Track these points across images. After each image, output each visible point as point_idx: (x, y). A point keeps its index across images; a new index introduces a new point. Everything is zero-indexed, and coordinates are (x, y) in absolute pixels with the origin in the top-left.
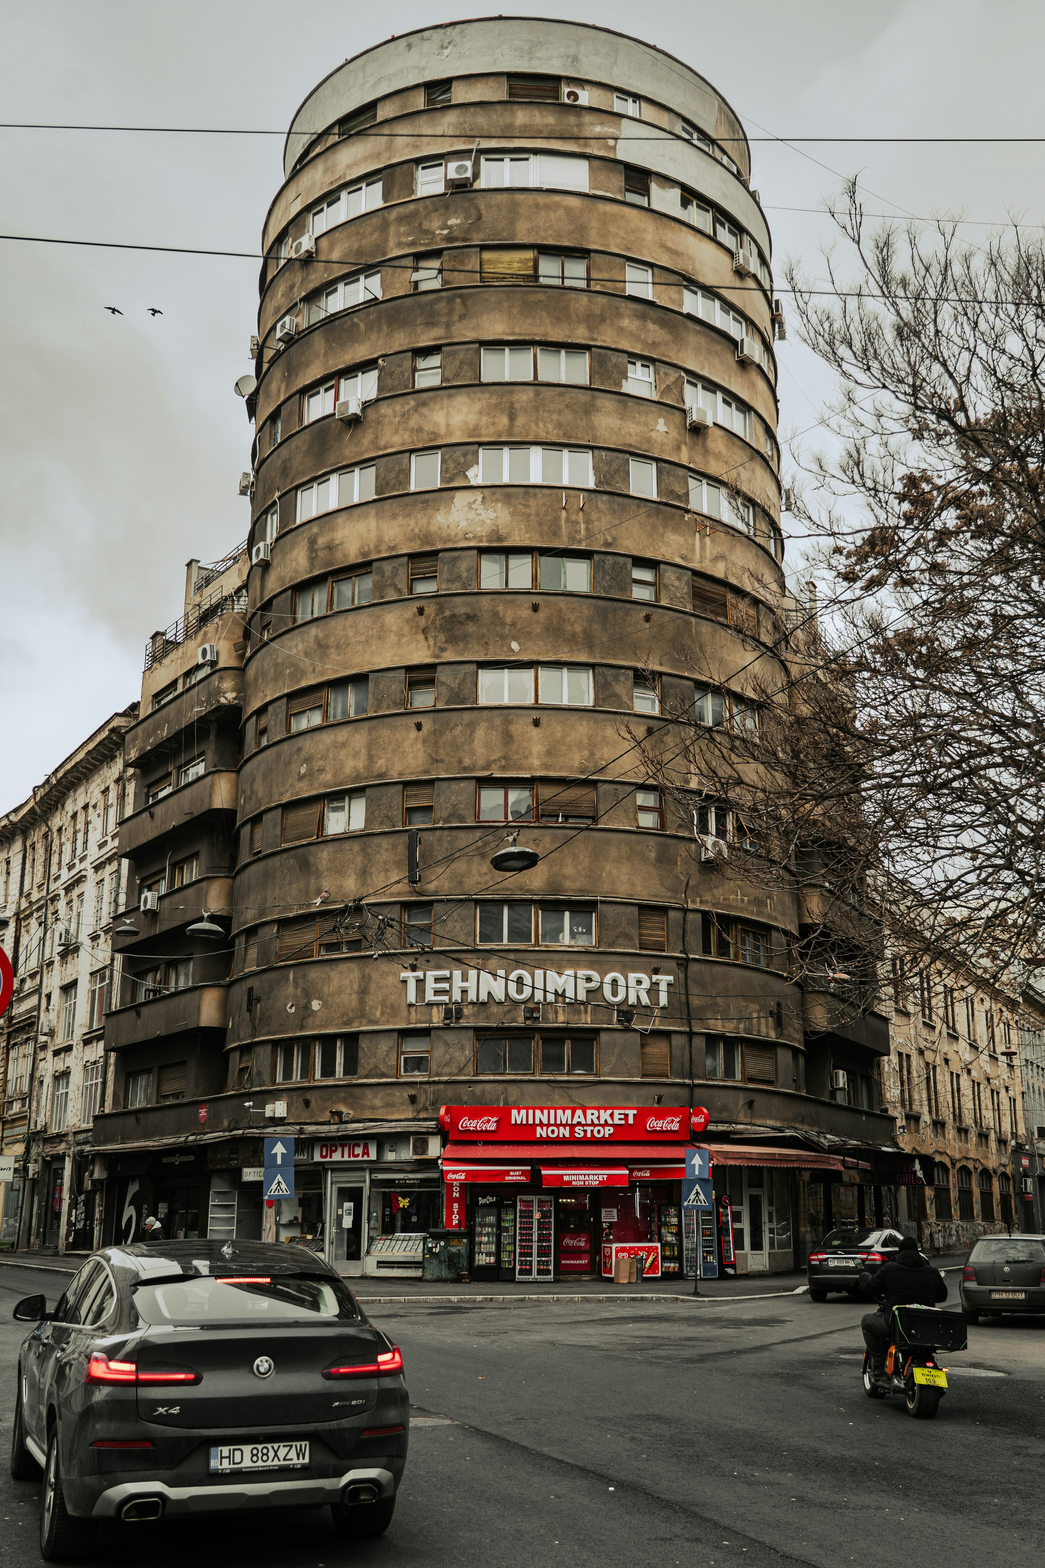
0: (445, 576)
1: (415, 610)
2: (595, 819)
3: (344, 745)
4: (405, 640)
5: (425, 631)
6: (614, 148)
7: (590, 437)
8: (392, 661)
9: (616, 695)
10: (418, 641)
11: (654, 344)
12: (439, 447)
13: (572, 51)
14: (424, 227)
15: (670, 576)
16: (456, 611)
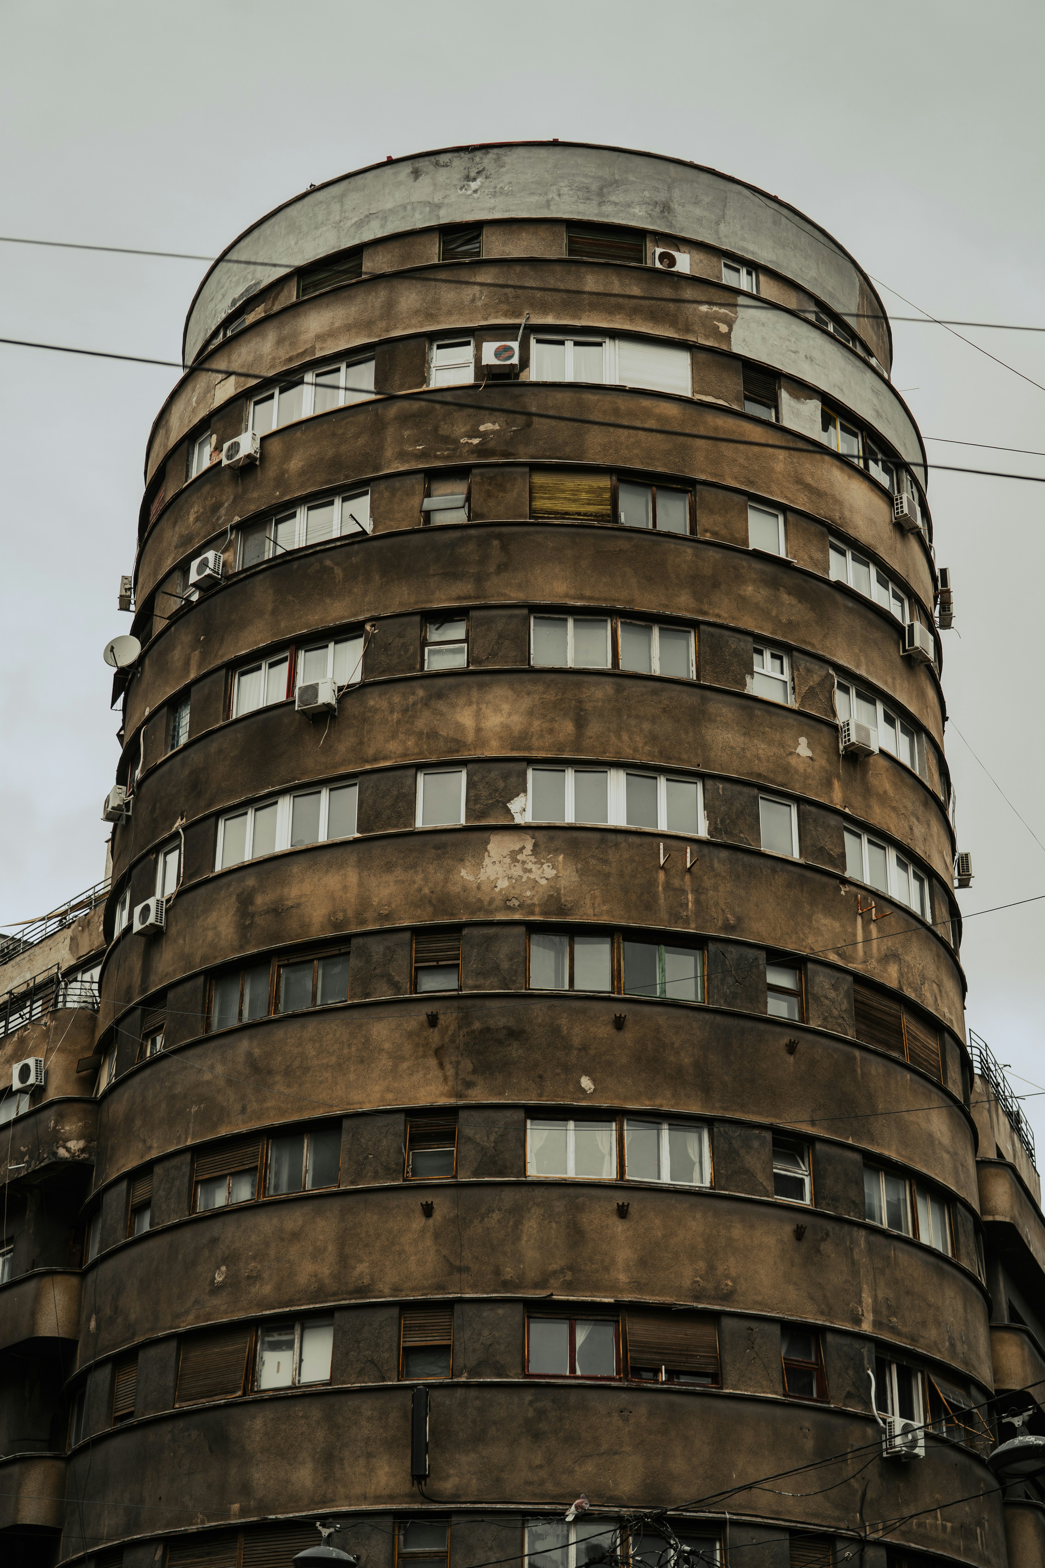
0: (474, 965)
1: (423, 1018)
2: (717, 1378)
3: (296, 1236)
4: (405, 1065)
5: (439, 1053)
6: (727, 337)
7: (700, 760)
8: (382, 1099)
9: (747, 1171)
10: (428, 1069)
11: (791, 625)
12: (463, 763)
13: (662, 196)
14: (441, 432)
15: (822, 981)
16: (491, 1023)
